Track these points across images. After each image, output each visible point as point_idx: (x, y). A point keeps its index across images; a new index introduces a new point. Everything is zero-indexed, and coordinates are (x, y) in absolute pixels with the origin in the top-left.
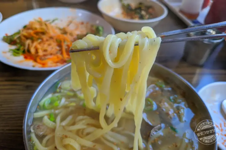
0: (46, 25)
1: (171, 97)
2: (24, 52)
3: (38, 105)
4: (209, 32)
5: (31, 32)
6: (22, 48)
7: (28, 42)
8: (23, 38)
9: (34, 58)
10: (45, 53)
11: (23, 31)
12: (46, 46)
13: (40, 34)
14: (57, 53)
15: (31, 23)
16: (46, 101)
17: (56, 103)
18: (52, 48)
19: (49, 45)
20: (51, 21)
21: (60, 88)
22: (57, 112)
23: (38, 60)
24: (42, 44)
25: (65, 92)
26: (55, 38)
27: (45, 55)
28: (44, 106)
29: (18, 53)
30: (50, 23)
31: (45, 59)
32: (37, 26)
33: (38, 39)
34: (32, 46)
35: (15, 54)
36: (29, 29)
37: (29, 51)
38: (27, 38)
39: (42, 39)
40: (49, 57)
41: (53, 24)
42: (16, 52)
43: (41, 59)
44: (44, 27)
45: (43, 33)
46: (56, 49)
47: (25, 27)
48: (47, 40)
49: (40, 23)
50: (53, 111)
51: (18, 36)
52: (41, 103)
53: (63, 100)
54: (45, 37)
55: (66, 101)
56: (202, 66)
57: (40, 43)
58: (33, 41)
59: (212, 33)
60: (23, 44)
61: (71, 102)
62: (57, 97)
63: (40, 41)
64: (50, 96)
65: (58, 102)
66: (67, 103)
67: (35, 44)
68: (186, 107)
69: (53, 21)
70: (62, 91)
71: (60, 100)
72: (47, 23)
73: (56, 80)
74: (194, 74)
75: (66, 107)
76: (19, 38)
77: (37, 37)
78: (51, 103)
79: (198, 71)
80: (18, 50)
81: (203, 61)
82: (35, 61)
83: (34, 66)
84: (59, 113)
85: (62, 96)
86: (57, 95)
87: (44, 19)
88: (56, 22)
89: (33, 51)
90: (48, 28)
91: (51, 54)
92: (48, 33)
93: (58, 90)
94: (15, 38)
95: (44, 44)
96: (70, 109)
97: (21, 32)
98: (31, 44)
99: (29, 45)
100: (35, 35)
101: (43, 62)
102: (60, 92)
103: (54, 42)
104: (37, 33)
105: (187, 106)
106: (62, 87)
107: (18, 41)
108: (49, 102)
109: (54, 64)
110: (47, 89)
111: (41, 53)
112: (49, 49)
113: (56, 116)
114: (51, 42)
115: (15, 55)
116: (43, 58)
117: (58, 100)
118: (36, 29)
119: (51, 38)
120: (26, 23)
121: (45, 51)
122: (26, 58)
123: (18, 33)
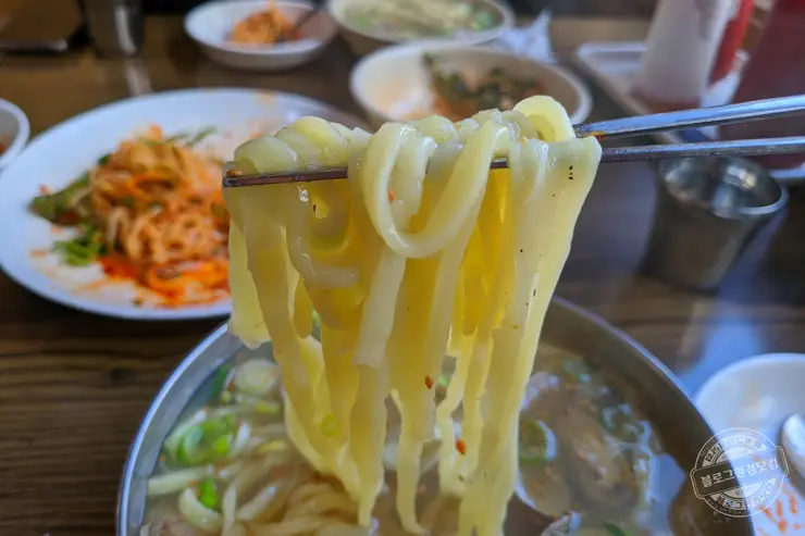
0: (176, 154)
1: (608, 414)
2: (103, 252)
3: (163, 451)
4: (736, 178)
5: (126, 179)
6: (97, 237)
7: (118, 215)
8: (98, 200)
9: (139, 271)
10: (175, 255)
11: (97, 176)
12: (176, 231)
13: (157, 189)
14: (214, 253)
15: (127, 151)
16: (186, 433)
17: (223, 444)
18: (199, 235)
19: (189, 225)
20: (190, 139)
21: (233, 389)
22: (224, 474)
23: (153, 280)
24: (164, 225)
25: (250, 400)
26: (208, 202)
27: (173, 262)
28: (180, 451)
29: (84, 256)
30: (190, 145)
31: (177, 275)
32: (147, 159)
33: (151, 205)
34: (130, 231)
35: (74, 257)
36: (118, 168)
37: (120, 247)
38: (113, 201)
39: (165, 205)
40: (189, 266)
41: (199, 150)
42: (76, 252)
43: (162, 276)
44: (171, 163)
45: (168, 185)
46: (212, 240)
47: (105, 162)
48: (182, 210)
49: (158, 148)
50: (210, 470)
51: (81, 193)
52: (172, 443)
53: (244, 432)
54: (174, 199)
55: (252, 435)
56: (711, 293)
57: (156, 221)
58: (133, 214)
59: (745, 182)
60: (99, 225)
61: (271, 438)
62: (224, 419)
63: (156, 211)
64: (200, 416)
65: (229, 438)
66: (256, 441)
67: (142, 222)
68: (657, 453)
69: (200, 136)
70: (240, 398)
71: (233, 430)
72: (180, 144)
73: (218, 362)
74: (683, 321)
75: (253, 456)
76: (87, 200)
77: (148, 197)
78: (205, 441)
79: (700, 308)
80: (84, 243)
81: (717, 273)
82: (142, 282)
83: (138, 303)
84: (231, 479)
85: (241, 417)
86: (222, 412)
87: (169, 130)
88: (209, 139)
89: (133, 246)
90: (182, 166)
91: (196, 258)
92: (184, 184)
93: (226, 396)
94: (74, 200)
95: (173, 222)
96: (269, 462)
97: (92, 178)
98: (126, 222)
99: (120, 226)
100: (139, 192)
101: (169, 285)
102: (233, 402)
103: (204, 214)
104: (146, 185)
105: (658, 447)
106: (240, 383)
107: (83, 212)
108: (198, 438)
109: (207, 295)
110: (188, 391)
111: (160, 255)
112: (190, 241)
113: (222, 487)
114: (194, 215)
115: (71, 263)
116: (169, 271)
117: (226, 432)
118: (143, 168)
119: (196, 201)
120: (110, 146)
121: (176, 246)
122: (109, 271)
123: (84, 181)
